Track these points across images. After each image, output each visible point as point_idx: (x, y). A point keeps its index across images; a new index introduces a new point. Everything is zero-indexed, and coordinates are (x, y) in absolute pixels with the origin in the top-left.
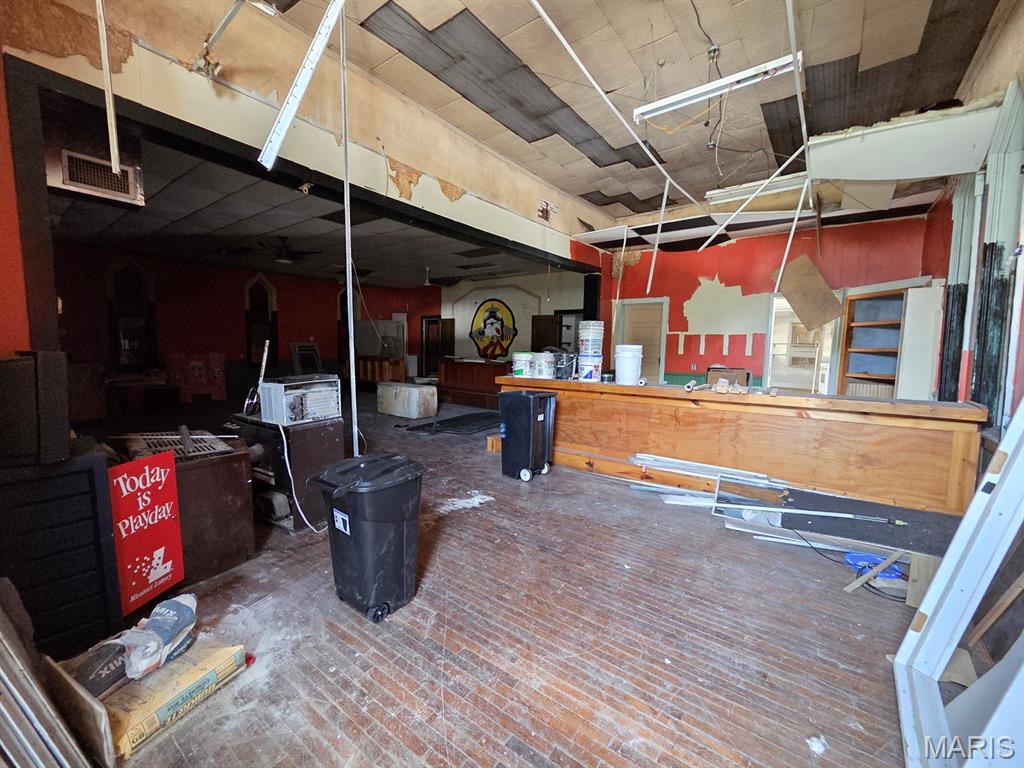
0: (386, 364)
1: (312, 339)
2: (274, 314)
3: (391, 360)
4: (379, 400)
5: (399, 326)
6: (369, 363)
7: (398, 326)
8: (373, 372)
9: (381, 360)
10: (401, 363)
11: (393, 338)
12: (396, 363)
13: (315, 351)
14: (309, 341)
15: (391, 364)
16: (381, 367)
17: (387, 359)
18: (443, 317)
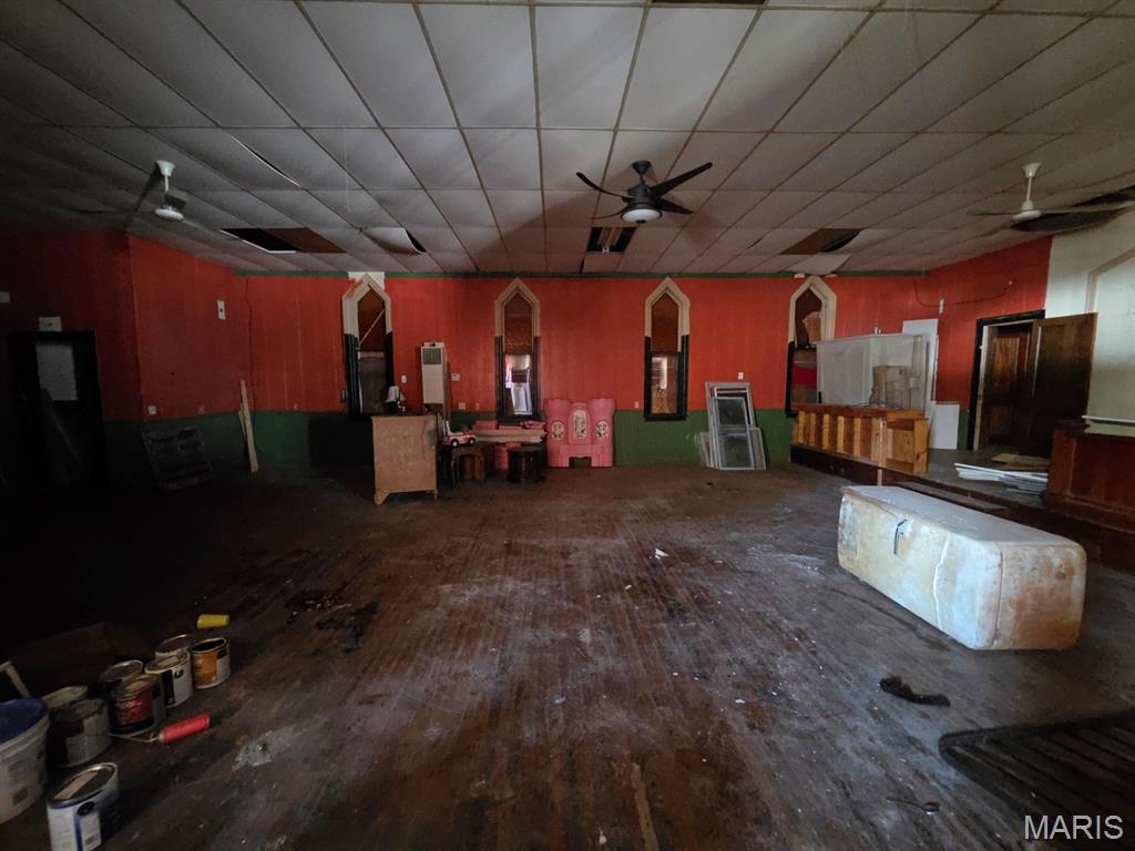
0: (880, 424)
1: (741, 376)
2: (686, 339)
3: (892, 417)
4: (844, 533)
5: (918, 343)
6: (841, 419)
7: (915, 344)
8: (849, 436)
9: (868, 415)
10: (917, 425)
11: (902, 371)
12: (907, 425)
13: (745, 395)
14: (735, 380)
15: (890, 425)
16: (867, 430)
17: (881, 414)
18: (1048, 315)
